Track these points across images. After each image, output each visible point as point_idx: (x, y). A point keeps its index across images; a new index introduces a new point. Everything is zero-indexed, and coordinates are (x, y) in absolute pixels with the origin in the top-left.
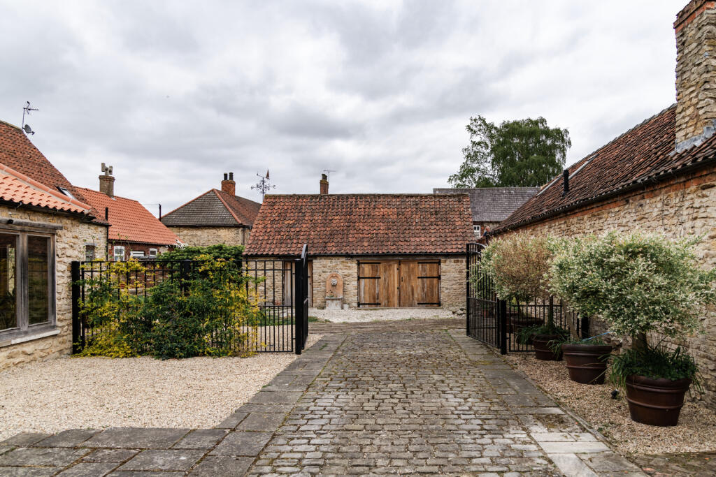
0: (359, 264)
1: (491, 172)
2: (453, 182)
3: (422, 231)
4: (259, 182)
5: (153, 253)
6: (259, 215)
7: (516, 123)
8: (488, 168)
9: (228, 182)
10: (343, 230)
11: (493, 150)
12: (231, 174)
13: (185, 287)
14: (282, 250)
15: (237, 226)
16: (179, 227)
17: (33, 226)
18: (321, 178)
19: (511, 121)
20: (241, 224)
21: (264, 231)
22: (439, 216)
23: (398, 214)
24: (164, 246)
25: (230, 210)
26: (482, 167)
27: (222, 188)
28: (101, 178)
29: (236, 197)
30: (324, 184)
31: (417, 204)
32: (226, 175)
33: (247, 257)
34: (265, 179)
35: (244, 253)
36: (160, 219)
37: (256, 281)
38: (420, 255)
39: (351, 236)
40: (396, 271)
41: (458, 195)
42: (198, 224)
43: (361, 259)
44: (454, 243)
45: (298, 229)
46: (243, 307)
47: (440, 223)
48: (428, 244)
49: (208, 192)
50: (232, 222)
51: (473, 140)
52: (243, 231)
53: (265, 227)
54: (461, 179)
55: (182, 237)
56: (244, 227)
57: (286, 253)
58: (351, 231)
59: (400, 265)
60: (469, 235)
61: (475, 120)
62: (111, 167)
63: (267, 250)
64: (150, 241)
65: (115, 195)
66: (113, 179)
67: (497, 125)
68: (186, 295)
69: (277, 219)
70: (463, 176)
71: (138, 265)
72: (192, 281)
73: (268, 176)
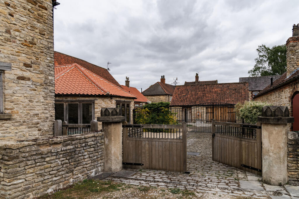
0: (207, 108)
1: (267, 68)
2: (250, 73)
3: (230, 97)
4: (174, 82)
5: (141, 105)
6: (174, 92)
7: (279, 47)
8: (267, 66)
9: (163, 79)
10: (202, 97)
11: (268, 58)
12: (164, 76)
13: (158, 116)
14: (181, 104)
15: (166, 95)
16: (147, 95)
17: (128, 101)
18: (196, 75)
19: (277, 46)
20: (167, 94)
21: (176, 98)
22: (236, 91)
23: (221, 91)
24: (144, 102)
25: (164, 89)
26: (264, 66)
27: (161, 81)
28: (126, 81)
29: (166, 84)
30: (197, 77)
31: (228, 87)
32: (162, 76)
33: (171, 106)
34: (176, 80)
35: (170, 105)
36: (142, 93)
37: (175, 114)
38: (228, 105)
39: (204, 99)
40: (220, 111)
41: (244, 83)
42: (154, 94)
43: (207, 107)
44: (241, 100)
45: (187, 97)
46: (172, 120)
47: (236, 93)
48: (231, 101)
49: (156, 83)
50: (165, 93)
51: (260, 55)
52: (168, 96)
53: (176, 97)
54: (254, 72)
55: (148, 99)
56: (169, 95)
57: (183, 105)
58: (204, 97)
59: (221, 108)
60: (247, 97)
61: (260, 47)
62: (128, 78)
63: (177, 104)
64: (140, 101)
65: (130, 86)
66: (129, 82)
67: (271, 48)
68: (159, 117)
69: (180, 93)
70: (255, 71)
71: (148, 110)
72: (160, 114)
73: (177, 79)
